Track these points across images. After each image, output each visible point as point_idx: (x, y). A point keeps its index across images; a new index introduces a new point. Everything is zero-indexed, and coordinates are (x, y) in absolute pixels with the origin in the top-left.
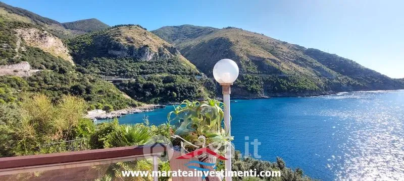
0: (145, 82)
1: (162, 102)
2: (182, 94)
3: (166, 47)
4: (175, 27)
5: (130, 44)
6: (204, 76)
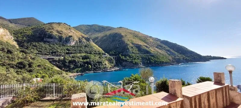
0: (70, 59)
1: (82, 71)
2: (95, 66)
3: (83, 37)
4: (88, 25)
5: (60, 35)
6: (108, 55)
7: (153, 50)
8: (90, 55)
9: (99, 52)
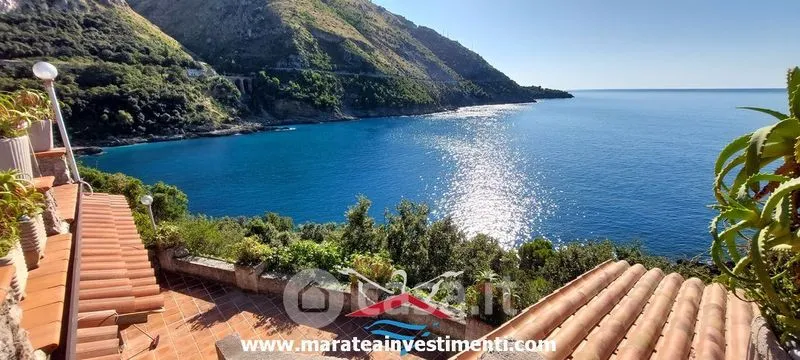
2: (150, 116)
6: (209, 71)
7: (384, 60)
8: (117, 65)
9: (165, 54)
